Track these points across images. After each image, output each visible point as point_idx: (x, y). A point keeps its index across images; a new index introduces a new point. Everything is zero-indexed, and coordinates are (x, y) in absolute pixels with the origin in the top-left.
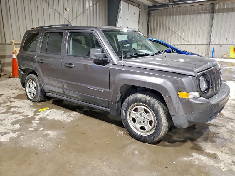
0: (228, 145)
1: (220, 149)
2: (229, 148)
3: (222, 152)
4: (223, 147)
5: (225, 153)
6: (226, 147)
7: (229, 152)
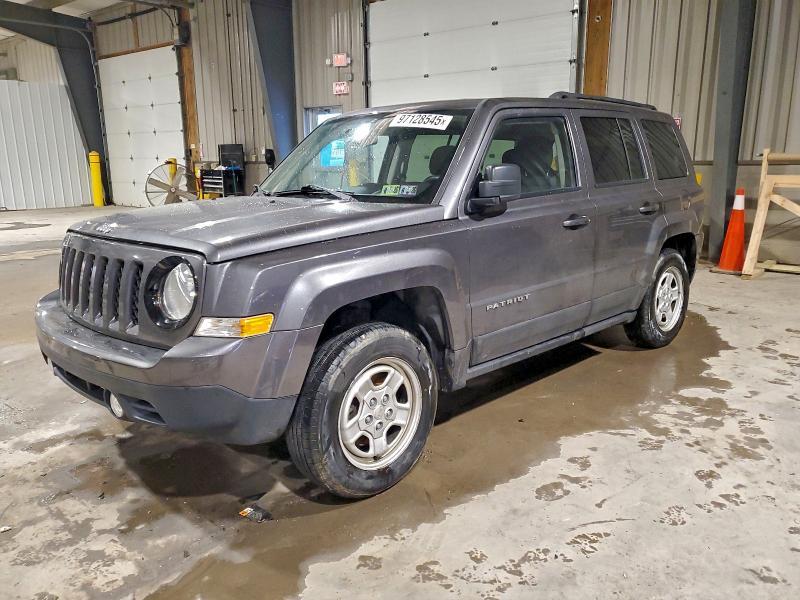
0: (38, 487)
1: (46, 466)
2: (28, 481)
3: (34, 464)
4: (42, 473)
5: (25, 466)
6: (38, 480)
7: (20, 473)
